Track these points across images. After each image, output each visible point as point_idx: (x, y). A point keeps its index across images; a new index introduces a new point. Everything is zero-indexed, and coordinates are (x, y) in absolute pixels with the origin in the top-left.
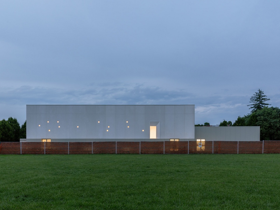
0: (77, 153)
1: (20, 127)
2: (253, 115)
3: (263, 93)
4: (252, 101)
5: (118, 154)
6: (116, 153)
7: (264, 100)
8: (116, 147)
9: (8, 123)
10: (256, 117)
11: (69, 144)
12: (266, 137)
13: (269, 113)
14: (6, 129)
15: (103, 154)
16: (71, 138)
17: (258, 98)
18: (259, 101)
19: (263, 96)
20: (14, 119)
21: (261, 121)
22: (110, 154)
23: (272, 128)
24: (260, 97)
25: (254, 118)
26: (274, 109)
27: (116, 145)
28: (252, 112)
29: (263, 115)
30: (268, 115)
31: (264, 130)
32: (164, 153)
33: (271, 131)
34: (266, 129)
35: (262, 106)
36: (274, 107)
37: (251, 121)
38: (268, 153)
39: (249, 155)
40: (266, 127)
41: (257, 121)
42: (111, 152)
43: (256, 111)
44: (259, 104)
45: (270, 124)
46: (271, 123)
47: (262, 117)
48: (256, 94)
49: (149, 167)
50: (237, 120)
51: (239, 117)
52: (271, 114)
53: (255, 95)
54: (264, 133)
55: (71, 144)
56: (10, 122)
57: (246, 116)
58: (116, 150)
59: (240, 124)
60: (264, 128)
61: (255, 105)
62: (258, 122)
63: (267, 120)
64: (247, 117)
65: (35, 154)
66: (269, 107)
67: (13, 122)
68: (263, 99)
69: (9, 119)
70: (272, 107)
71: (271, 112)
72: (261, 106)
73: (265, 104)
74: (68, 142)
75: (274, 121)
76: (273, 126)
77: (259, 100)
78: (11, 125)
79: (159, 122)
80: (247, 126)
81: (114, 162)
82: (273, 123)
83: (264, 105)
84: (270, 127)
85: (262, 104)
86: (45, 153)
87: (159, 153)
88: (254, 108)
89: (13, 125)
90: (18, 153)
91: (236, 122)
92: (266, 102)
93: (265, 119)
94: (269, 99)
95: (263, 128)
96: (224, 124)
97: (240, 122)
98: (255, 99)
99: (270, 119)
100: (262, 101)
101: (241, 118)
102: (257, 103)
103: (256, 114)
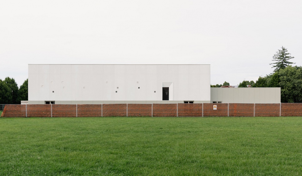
0: (86, 116)
1: (18, 87)
2: (275, 75)
3: (287, 51)
4: (275, 59)
5: (129, 116)
6: (127, 115)
7: (288, 58)
8: (127, 109)
9: (5, 83)
10: (279, 77)
11: (77, 106)
12: (289, 99)
13: (293, 73)
14: (3, 90)
15: (113, 116)
16: (77, 100)
17: (282, 56)
18: (282, 60)
19: (287, 54)
20: (11, 79)
21: (284, 81)
22: (121, 116)
23: (296, 89)
24: (283, 55)
25: (276, 78)
26: (298, 68)
27: (127, 107)
28: (275, 71)
29: (286, 75)
30: (291, 75)
31: (287, 92)
32: (177, 116)
33: (295, 92)
34: (289, 90)
35: (286, 65)
36: (298, 66)
37: (273, 82)
38: (286, 115)
39: (265, 117)
40: (289, 88)
41: (279, 81)
42: (122, 115)
43: (278, 71)
44: (282, 62)
45: (294, 85)
46: (294, 83)
47: (285, 77)
48: (279, 51)
49: (162, 128)
50: (258, 80)
51: (260, 77)
52: (295, 74)
53: (278, 53)
54: (287, 95)
55: (79, 106)
56: (8, 83)
57: (268, 75)
58: (127, 113)
59: (261, 85)
60: (288, 89)
61: (279, 64)
62: (281, 82)
63: (290, 80)
64: (269, 77)
65: (42, 117)
66: (292, 66)
67: (10, 82)
68: (286, 57)
69: (6, 79)
70: (296, 67)
71: (295, 71)
72: (284, 64)
73: (288, 62)
74: (77, 104)
75: (298, 81)
76: (297, 87)
77: (282, 58)
78: (8, 85)
79: (172, 83)
80: (269, 87)
81: (128, 124)
82: (297, 83)
83: (287, 64)
84: (294, 88)
85: (286, 62)
86: (52, 116)
87: (171, 116)
88: (276, 67)
89: (11, 85)
90: (23, 115)
91: (257, 82)
92: (289, 61)
93: (289, 79)
94: (293, 57)
95: (286, 89)
96: (244, 85)
97: (262, 83)
98: (278, 57)
99: (294, 79)
100: (286, 59)
101: (262, 78)
102: (280, 61)
103: (278, 73)
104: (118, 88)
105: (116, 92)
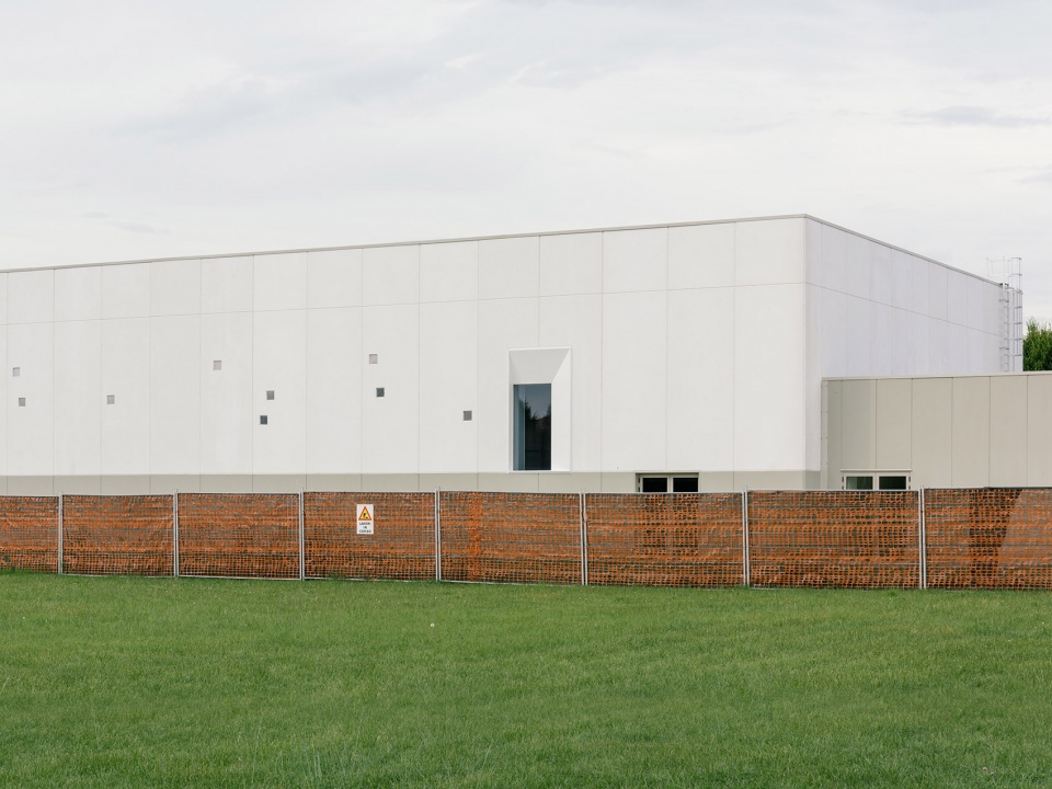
16: (77, 473)
79: (565, 353)
104: (271, 396)
105: (264, 420)
